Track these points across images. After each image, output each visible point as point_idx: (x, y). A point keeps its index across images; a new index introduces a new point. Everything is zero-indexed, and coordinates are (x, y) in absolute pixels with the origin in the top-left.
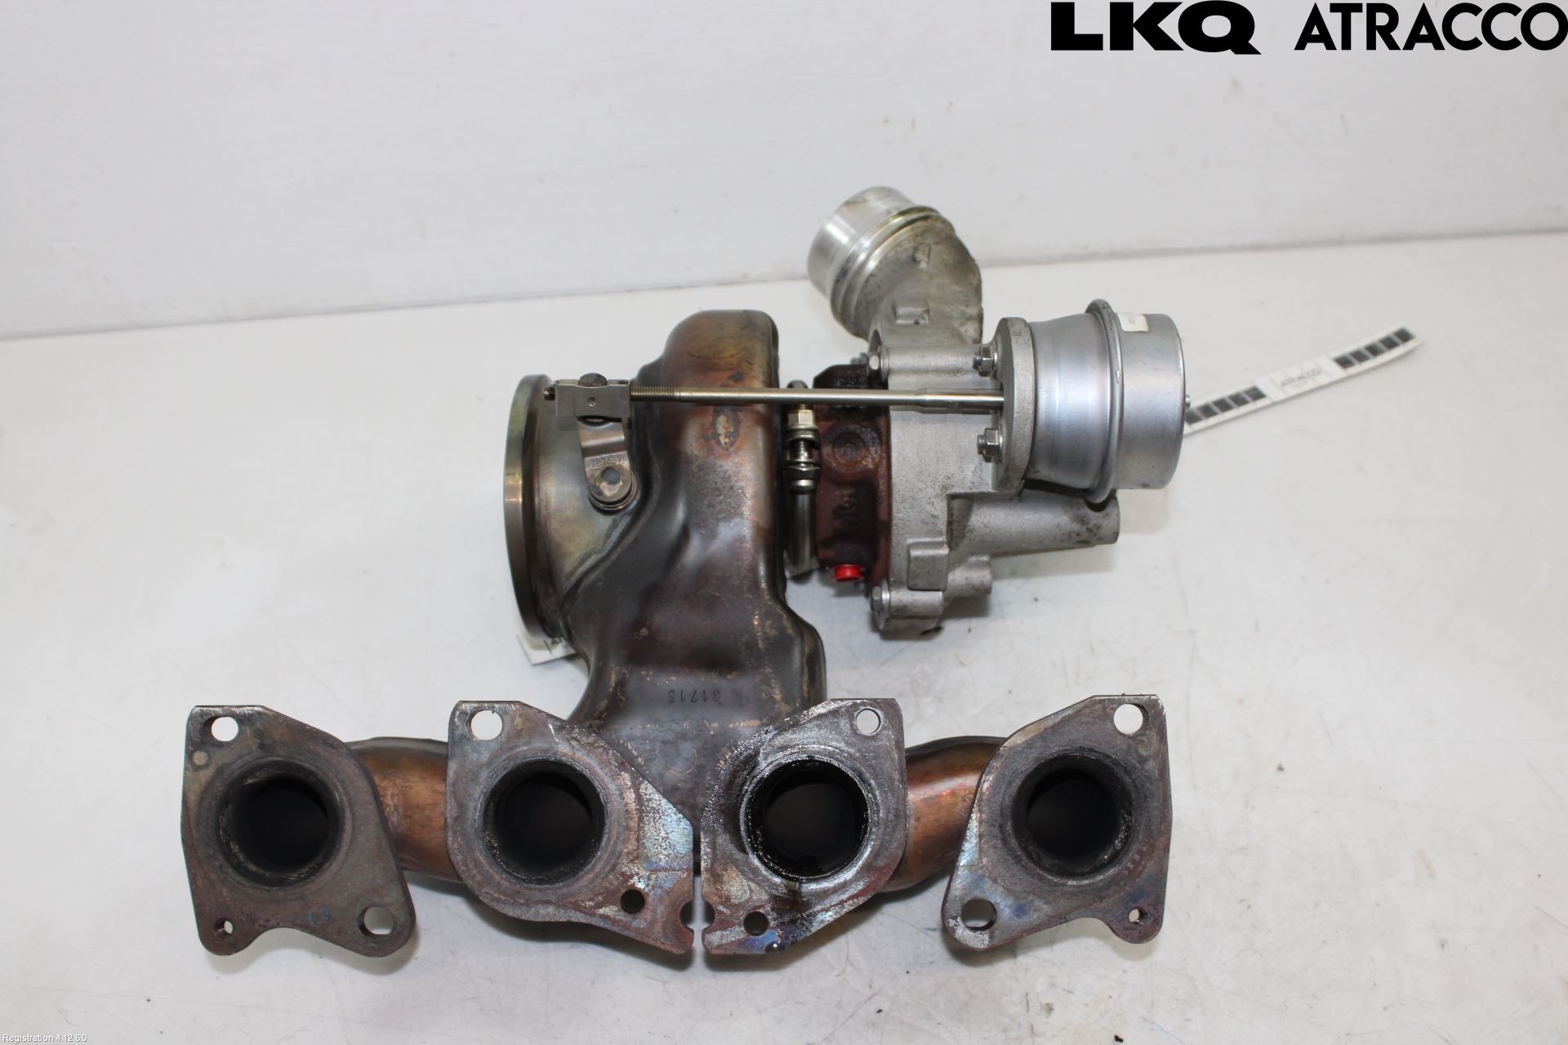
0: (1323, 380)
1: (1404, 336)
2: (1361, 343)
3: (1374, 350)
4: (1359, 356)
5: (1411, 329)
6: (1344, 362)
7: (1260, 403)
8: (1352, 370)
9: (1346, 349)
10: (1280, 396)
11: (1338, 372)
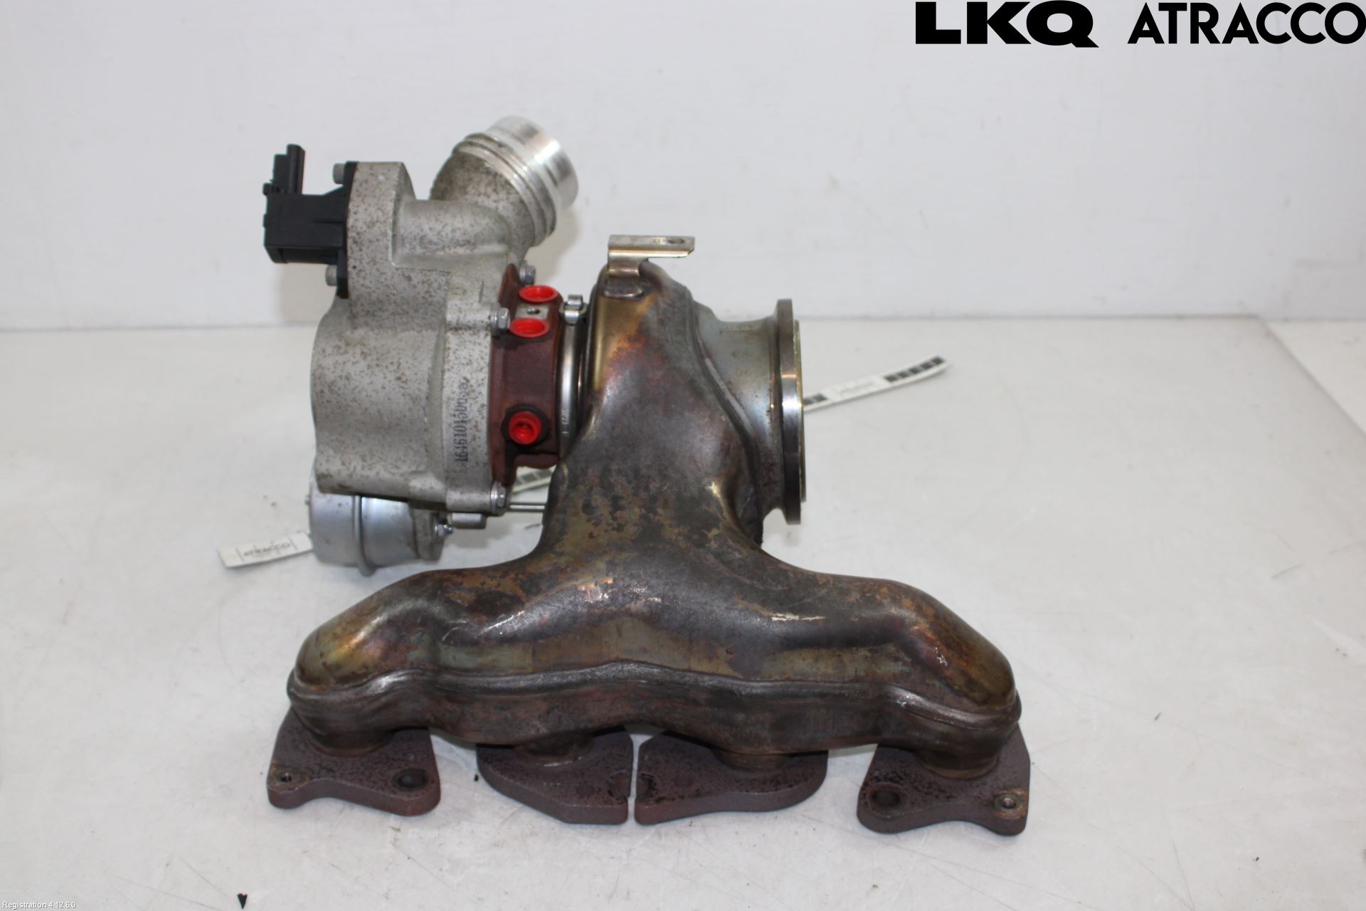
0: (873, 389)
1: (938, 361)
2: (905, 367)
3: (914, 371)
4: (903, 375)
5: (942, 356)
6: (891, 379)
7: (823, 404)
8: (896, 383)
9: (893, 371)
10: (838, 399)
11: (887, 385)
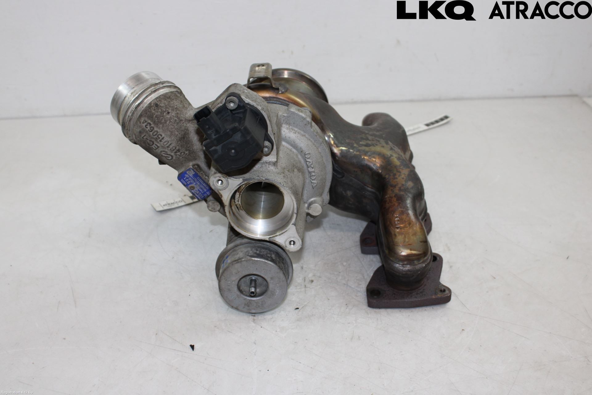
0: (421, 130)
1: (446, 117)
2: (433, 120)
3: (437, 122)
4: (432, 123)
5: (448, 115)
6: (427, 125)
8: (430, 127)
9: (428, 122)
11: (426, 128)
